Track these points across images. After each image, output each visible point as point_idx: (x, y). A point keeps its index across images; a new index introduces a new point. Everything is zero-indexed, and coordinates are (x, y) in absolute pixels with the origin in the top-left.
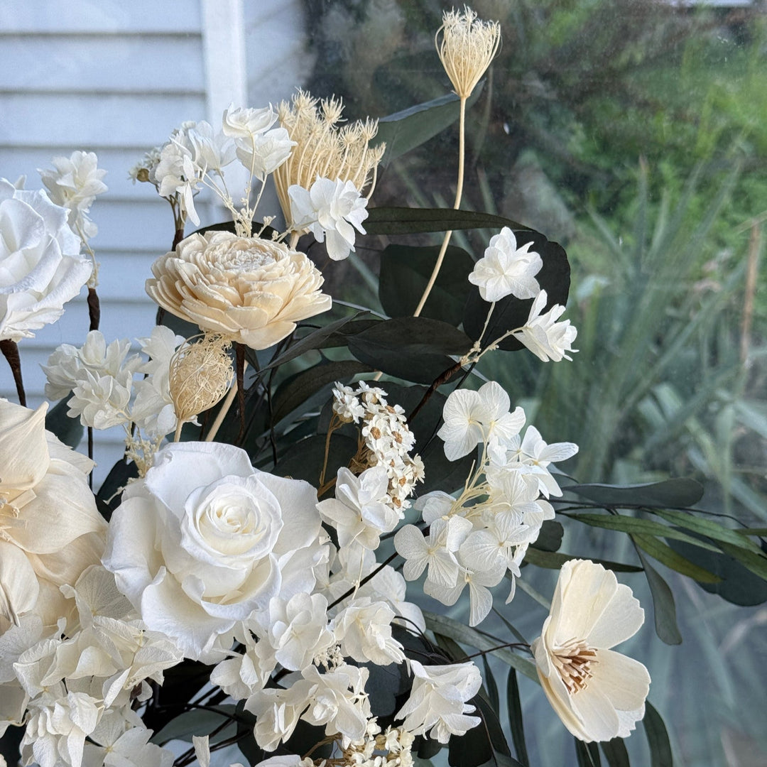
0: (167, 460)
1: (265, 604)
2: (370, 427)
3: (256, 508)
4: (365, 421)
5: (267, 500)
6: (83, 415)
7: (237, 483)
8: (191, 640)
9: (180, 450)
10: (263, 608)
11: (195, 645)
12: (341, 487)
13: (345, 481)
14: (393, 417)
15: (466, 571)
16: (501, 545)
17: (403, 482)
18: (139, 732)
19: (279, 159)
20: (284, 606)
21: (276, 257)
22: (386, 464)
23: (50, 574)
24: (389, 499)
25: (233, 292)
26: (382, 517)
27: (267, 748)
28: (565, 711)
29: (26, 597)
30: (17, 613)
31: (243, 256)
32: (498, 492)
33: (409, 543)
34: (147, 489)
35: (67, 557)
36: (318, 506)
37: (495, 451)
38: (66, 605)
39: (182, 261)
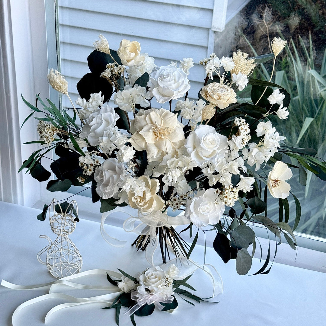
0: (199, 128)
1: (214, 159)
3: (215, 140)
4: (240, 126)
7: (212, 134)
11: (200, 164)
12: (233, 139)
13: (234, 137)
14: (246, 126)
15: (256, 160)
16: (264, 155)
17: (246, 139)
18: (185, 181)
19: (232, 68)
20: (218, 159)
21: (227, 90)
22: (243, 136)
23: (174, 146)
24: (242, 143)
25: (218, 97)
26: (240, 145)
27: (211, 185)
28: (271, 191)
29: (170, 150)
30: (168, 152)
31: (221, 89)
32: (266, 145)
33: (245, 152)
34: (195, 133)
35: (178, 143)
36: (228, 141)
37: (267, 136)
38: (176, 153)
39: (209, 89)
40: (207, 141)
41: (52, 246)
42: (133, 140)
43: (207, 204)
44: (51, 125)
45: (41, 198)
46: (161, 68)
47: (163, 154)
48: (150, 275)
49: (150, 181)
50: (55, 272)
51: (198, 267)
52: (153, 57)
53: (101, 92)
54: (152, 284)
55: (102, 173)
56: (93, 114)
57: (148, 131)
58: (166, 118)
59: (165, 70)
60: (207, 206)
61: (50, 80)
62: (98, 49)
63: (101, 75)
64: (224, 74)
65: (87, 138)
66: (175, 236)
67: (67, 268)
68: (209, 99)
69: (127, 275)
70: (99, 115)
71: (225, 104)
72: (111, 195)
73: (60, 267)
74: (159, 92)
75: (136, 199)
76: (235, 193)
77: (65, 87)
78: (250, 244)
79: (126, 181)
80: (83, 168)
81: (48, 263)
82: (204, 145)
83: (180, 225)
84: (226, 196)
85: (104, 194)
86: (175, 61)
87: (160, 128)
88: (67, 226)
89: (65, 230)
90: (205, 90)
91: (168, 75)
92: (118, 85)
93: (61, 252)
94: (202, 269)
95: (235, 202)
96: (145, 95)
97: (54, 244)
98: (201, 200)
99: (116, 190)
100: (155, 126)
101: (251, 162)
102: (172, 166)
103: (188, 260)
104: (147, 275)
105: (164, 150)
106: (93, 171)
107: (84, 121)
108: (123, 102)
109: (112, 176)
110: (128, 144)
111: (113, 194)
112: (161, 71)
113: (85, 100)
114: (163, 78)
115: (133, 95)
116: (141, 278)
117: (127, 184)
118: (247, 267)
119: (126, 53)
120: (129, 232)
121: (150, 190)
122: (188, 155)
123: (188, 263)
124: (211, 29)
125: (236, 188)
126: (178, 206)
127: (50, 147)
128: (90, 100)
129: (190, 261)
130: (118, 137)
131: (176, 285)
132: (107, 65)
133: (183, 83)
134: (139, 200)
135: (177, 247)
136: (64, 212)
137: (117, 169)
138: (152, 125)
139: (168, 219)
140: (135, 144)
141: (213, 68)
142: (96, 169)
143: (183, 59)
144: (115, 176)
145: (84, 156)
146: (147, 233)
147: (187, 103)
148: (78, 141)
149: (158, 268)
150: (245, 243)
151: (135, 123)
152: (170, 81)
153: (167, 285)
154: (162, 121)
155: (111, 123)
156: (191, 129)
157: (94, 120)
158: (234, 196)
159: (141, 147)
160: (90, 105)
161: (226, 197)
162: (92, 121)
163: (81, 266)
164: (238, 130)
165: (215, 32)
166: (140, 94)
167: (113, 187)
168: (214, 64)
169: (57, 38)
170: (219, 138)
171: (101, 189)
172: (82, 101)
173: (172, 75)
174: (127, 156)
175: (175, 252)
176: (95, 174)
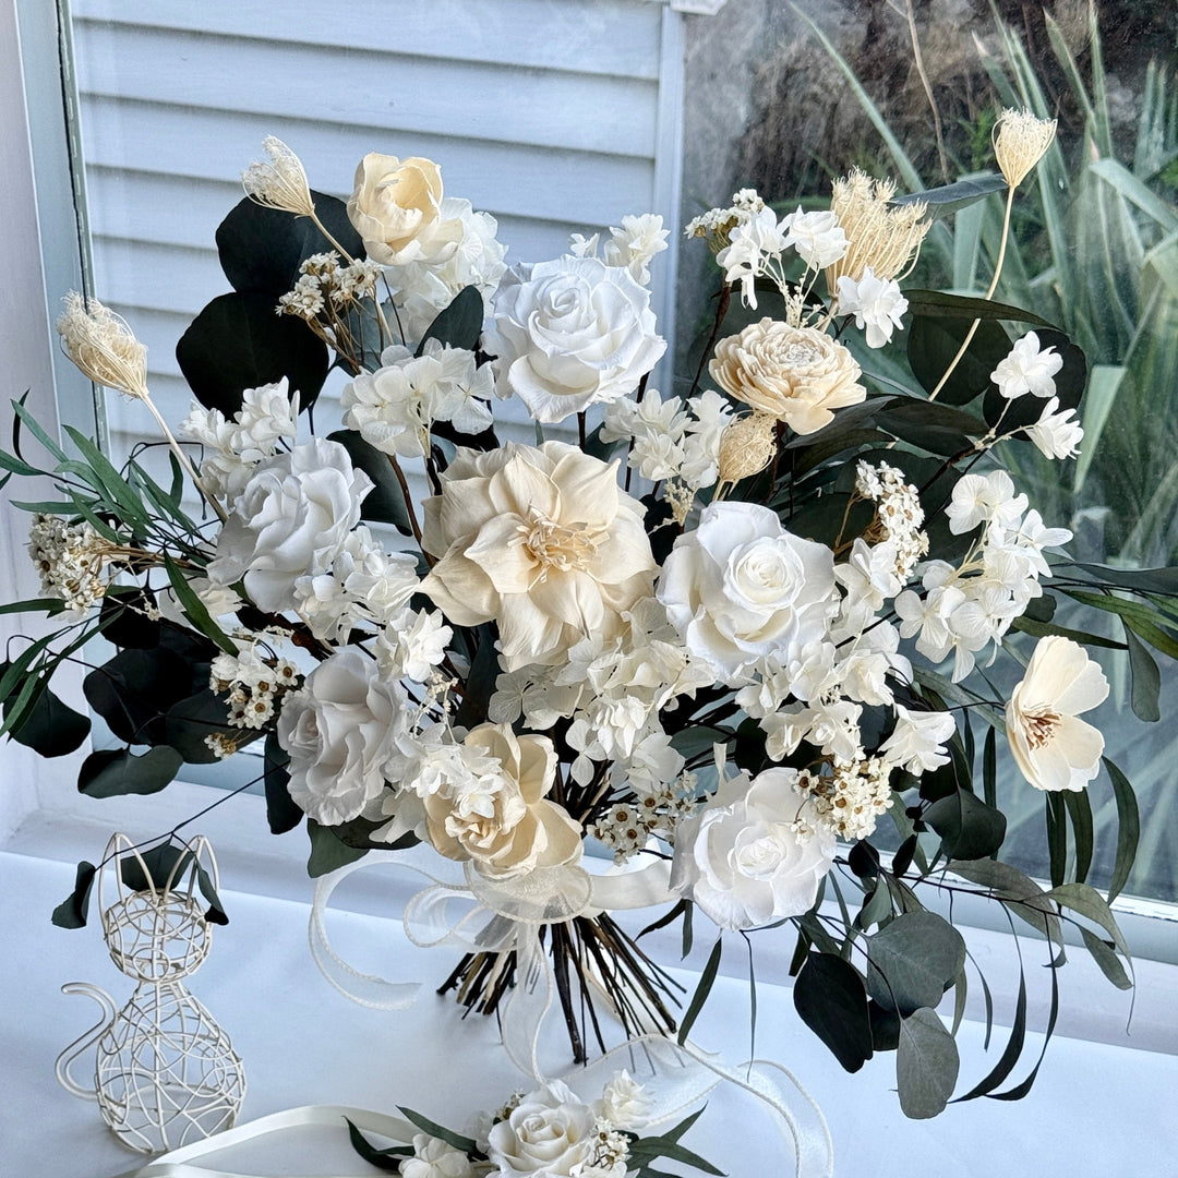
1: (784, 645)
2: (886, 506)
3: (785, 567)
4: (883, 499)
5: (793, 560)
6: (642, 467)
7: (771, 543)
8: (723, 668)
9: (724, 509)
10: (783, 648)
11: (726, 672)
12: (856, 556)
13: (860, 551)
14: (906, 496)
15: (955, 636)
16: (988, 616)
17: (909, 554)
18: (660, 737)
19: (833, 255)
20: (800, 648)
21: (823, 353)
22: (897, 539)
23: (611, 600)
24: (896, 568)
25: (785, 385)
26: (888, 584)
27: (774, 758)
28: (1025, 763)
29: (595, 618)
30: (589, 629)
31: (795, 349)
32: (993, 569)
33: (908, 606)
34: (697, 541)
35: (625, 588)
36: (836, 569)
37: (994, 533)
38: (620, 627)
39: (744, 352)
40: (749, 572)
41: (115, 1026)
42: (437, 583)
43: (763, 835)
44: (88, 532)
45: (41, 805)
46: (538, 270)
47: (568, 638)
48: (530, 1124)
49: (515, 746)
50: (136, 1132)
51: (721, 1074)
52: (494, 214)
53: (285, 381)
54: (543, 1163)
55: (312, 718)
56: (263, 479)
57: (502, 542)
58: (573, 483)
59: (553, 279)
60: (763, 843)
61: (71, 341)
62: (265, 200)
63: (280, 304)
64: (802, 281)
65: (242, 579)
66: (618, 949)
67: (184, 1112)
68: (750, 397)
69: (435, 1130)
70: (288, 481)
71: (816, 410)
72: (355, 808)
73: (156, 1110)
74: (532, 371)
75: (460, 822)
76: (877, 783)
77: (137, 369)
78: (946, 989)
79: (425, 762)
80: (227, 701)
81: (106, 1096)
82: (739, 590)
83: (641, 907)
84: (843, 799)
85: (322, 806)
86: (586, 229)
87: (550, 531)
88: (174, 938)
89: (170, 962)
90: (728, 357)
91: (570, 301)
92: (353, 343)
93: (157, 1048)
94: (745, 1087)
95: (877, 816)
96: (472, 382)
97: (127, 1014)
98: (740, 821)
99: (373, 789)
100: (528, 519)
101: (934, 644)
102: (610, 685)
103: (679, 1051)
104: (518, 1124)
105: (572, 619)
106: (271, 713)
107: (223, 503)
108: (381, 418)
109: (354, 730)
110: (421, 603)
111: (364, 804)
112: (540, 285)
113: (219, 416)
114: (550, 314)
115: (423, 387)
116: (495, 1138)
117: (425, 772)
118: (941, 1085)
119: (385, 212)
120: (429, 945)
121: (517, 783)
122: (673, 634)
123: (679, 1059)
124: (669, 4)
125: (877, 760)
126: (637, 840)
127: (89, 621)
128: (244, 417)
129: (688, 1052)
130: (375, 574)
131: (640, 1157)
132: (306, 262)
133: (634, 330)
134: (474, 828)
135: (627, 990)
136: (160, 885)
137: (371, 698)
138: (516, 515)
139: (590, 886)
140: (450, 600)
141: (754, 259)
142: (283, 701)
143: (623, 222)
144: (367, 731)
145: (235, 653)
146: (502, 947)
147: (653, 407)
148: (203, 593)
149: (558, 1088)
150: (925, 984)
151: (443, 509)
152: (577, 327)
153: (604, 1161)
154: (554, 498)
155: (339, 516)
156: (671, 517)
157: (269, 503)
158: (873, 796)
159: (476, 610)
160: (246, 440)
161: (843, 803)
162: (259, 509)
163: (241, 1099)
164: (876, 517)
165: (685, 16)
166: (452, 380)
167: (361, 773)
168: (757, 241)
169: (73, 138)
170: (796, 553)
171: (310, 787)
172: (209, 419)
173: (584, 300)
174: (420, 651)
175: (623, 1015)
176: (280, 723)
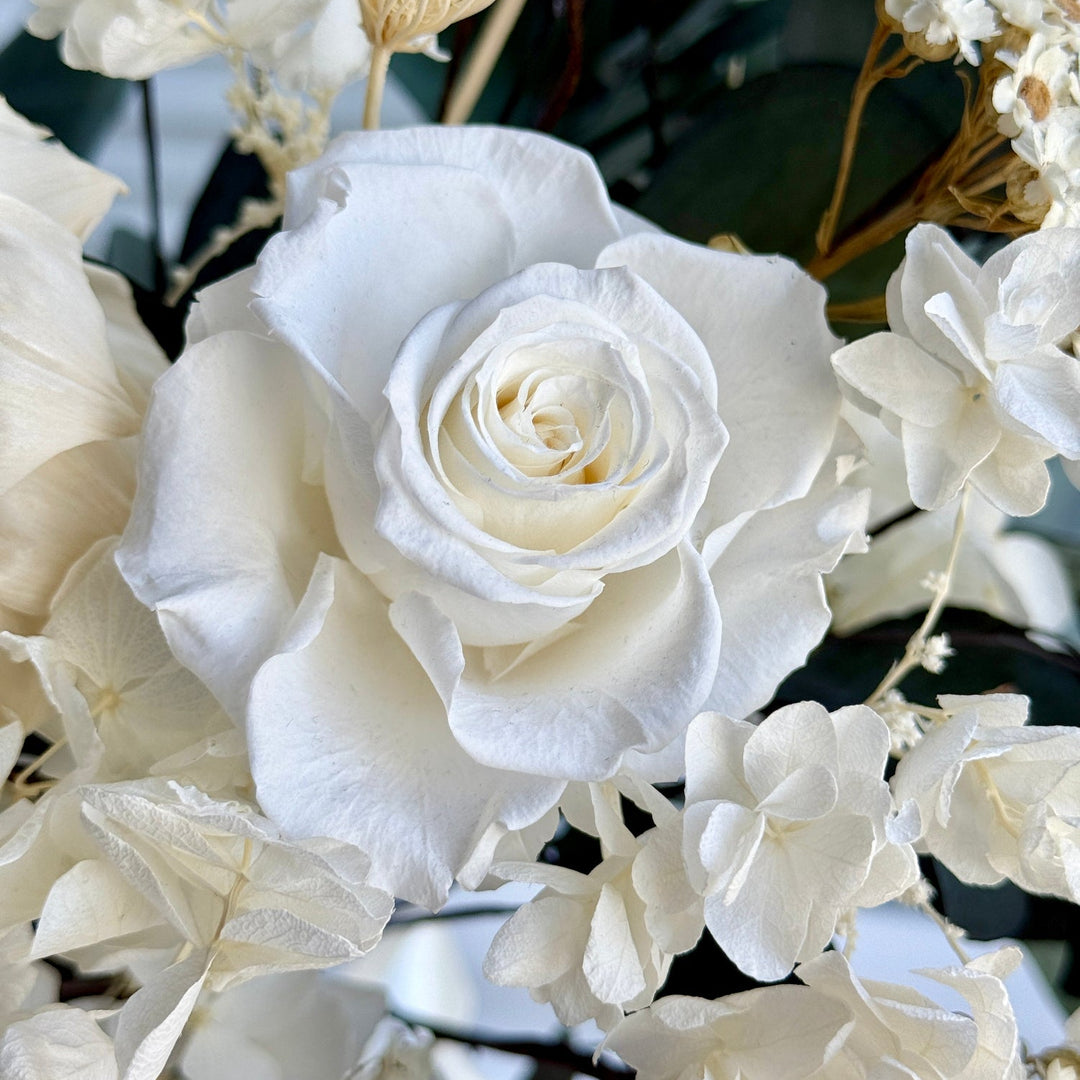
0: (328, 205)
1: (665, 721)
2: (1019, 78)
3: (635, 383)
4: (1000, 56)
5: (668, 348)
6: (73, 33)
7: (569, 289)
8: (417, 837)
9: (376, 160)
10: (658, 736)
11: (431, 856)
12: (920, 298)
13: (935, 280)
164: (986, 131)
